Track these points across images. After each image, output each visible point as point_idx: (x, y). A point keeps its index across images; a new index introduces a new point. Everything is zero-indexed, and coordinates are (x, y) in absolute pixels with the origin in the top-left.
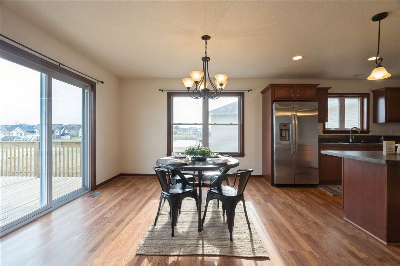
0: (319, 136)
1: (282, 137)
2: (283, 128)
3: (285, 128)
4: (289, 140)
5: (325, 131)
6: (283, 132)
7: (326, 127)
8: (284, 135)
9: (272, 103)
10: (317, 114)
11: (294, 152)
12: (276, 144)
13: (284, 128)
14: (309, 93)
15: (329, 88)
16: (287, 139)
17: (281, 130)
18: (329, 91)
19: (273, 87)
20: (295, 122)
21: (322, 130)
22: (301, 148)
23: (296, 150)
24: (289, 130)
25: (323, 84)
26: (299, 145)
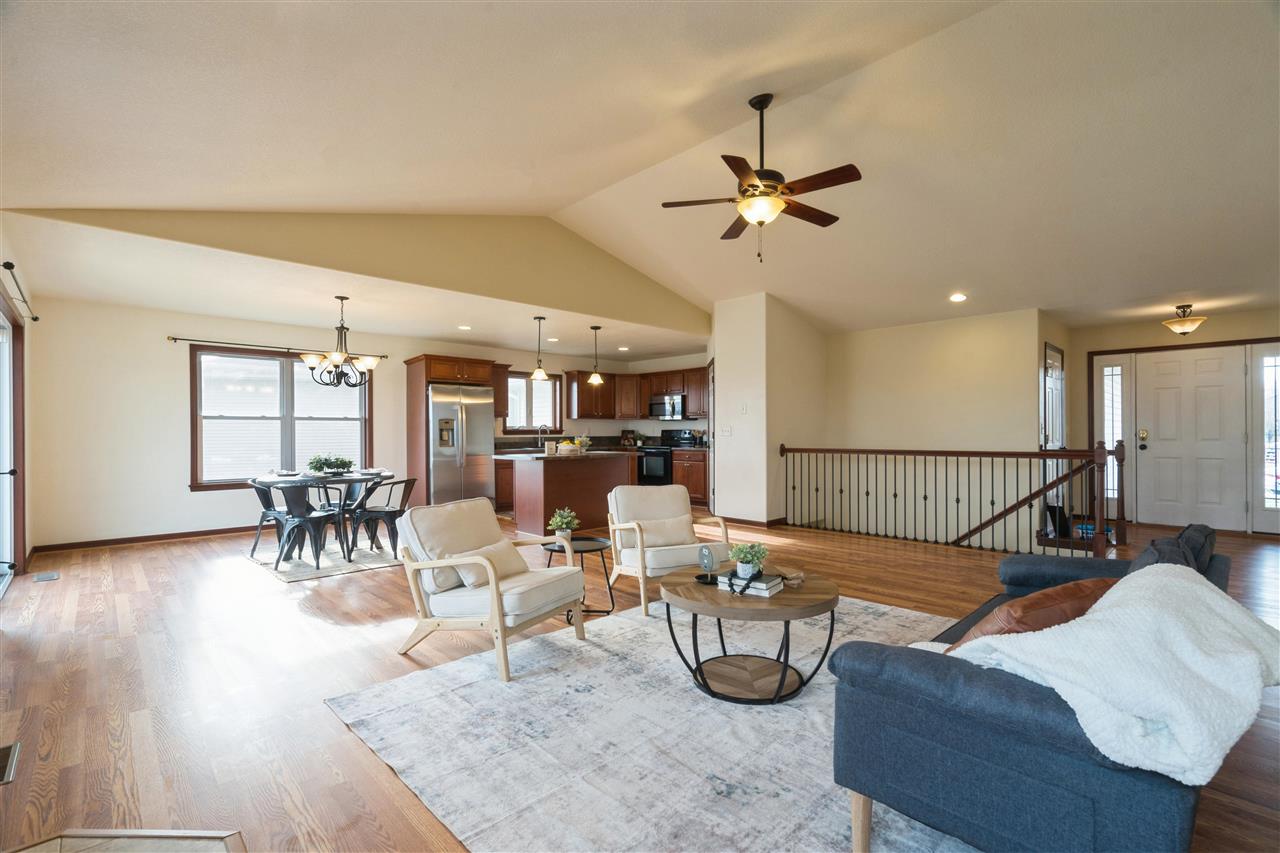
0: (495, 439)
1: (442, 442)
2: (444, 426)
3: (448, 426)
4: (453, 445)
5: (506, 431)
6: (445, 433)
7: (508, 425)
8: (445, 438)
9: (427, 387)
10: (491, 401)
11: (461, 464)
12: (434, 456)
13: (446, 426)
14: (483, 373)
15: (510, 366)
16: (451, 443)
17: (441, 430)
18: (510, 369)
19: (429, 359)
20: (461, 416)
21: (502, 428)
22: (471, 459)
23: (464, 461)
24: (453, 430)
25: (500, 358)
26: (468, 455)
